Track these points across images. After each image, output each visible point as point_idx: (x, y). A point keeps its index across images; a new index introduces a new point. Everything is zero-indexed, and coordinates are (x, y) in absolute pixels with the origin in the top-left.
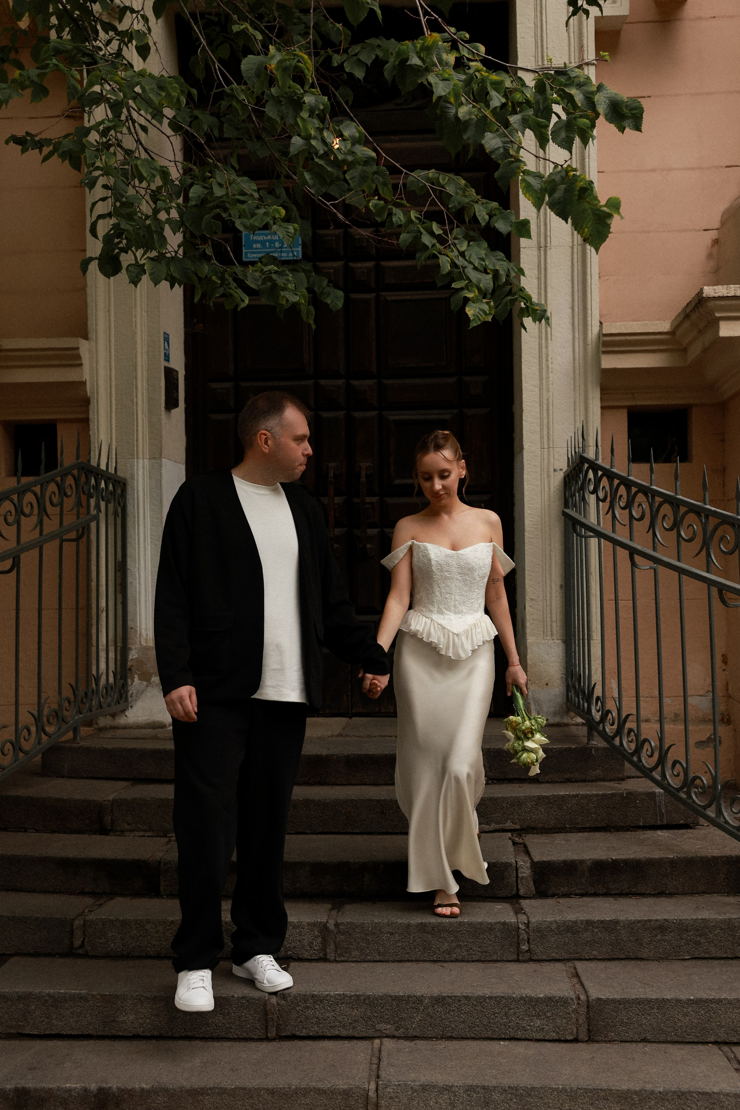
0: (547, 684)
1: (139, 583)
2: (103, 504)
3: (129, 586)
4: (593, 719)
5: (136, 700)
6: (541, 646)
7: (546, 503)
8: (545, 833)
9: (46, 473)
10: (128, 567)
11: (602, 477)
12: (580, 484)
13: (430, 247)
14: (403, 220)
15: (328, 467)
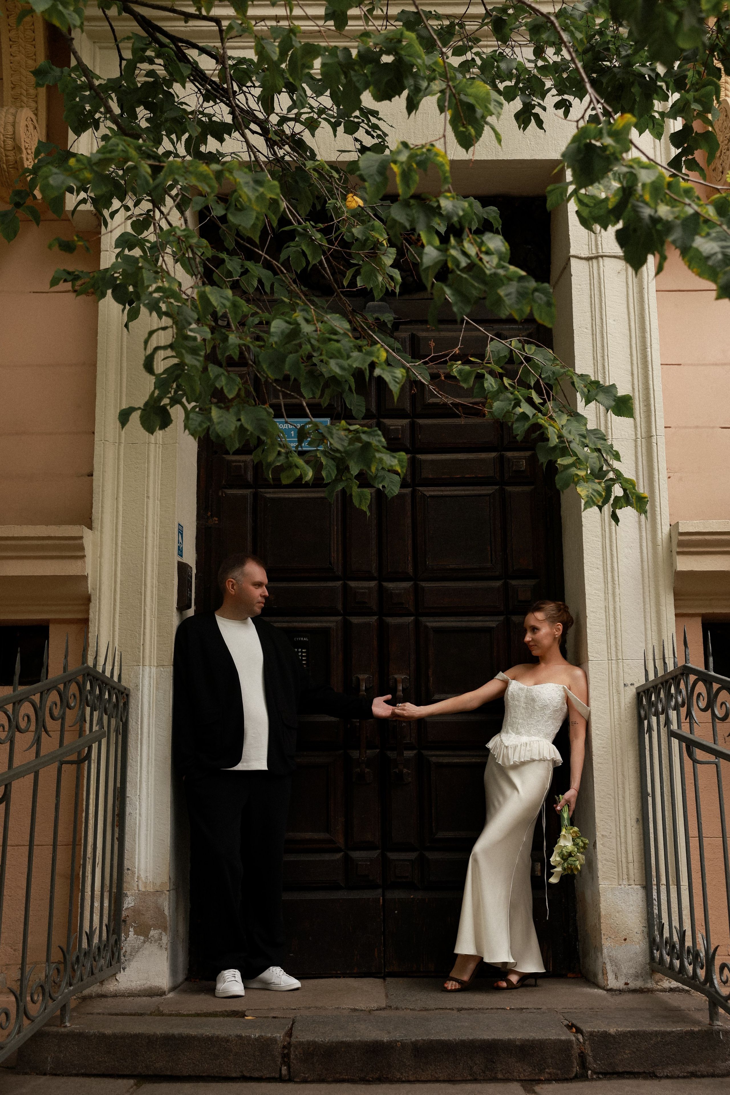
0: (625, 940)
1: (140, 815)
2: (105, 718)
3: (128, 817)
4: (717, 992)
5: (129, 960)
6: (617, 893)
7: (616, 723)
10: (128, 795)
11: (718, 691)
12: (680, 699)
13: (531, 417)
14: (495, 387)
15: (358, 679)
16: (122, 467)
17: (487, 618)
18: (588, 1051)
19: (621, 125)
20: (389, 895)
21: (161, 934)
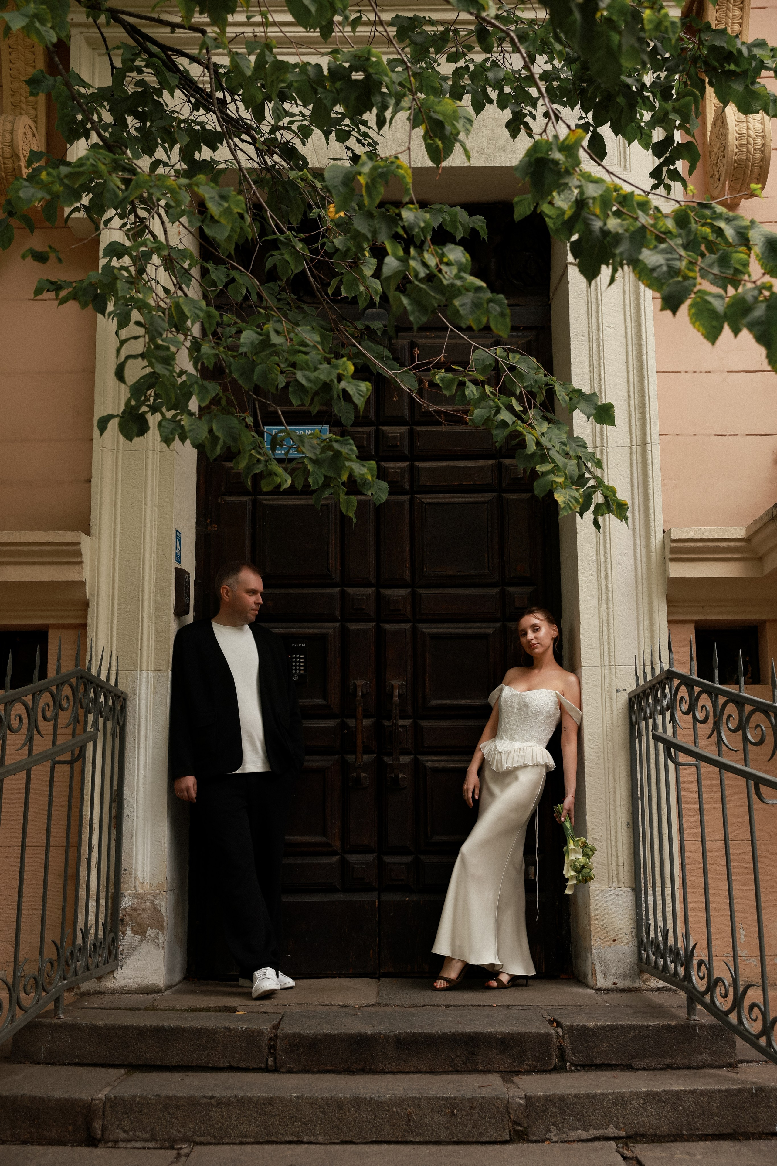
0: (614, 941)
1: (137, 817)
2: (101, 721)
3: (125, 819)
4: (694, 988)
5: (127, 958)
6: (607, 895)
7: (609, 728)
8: (657, 1142)
9: (39, 680)
10: (125, 797)
11: (700, 694)
12: (665, 703)
13: (510, 424)
14: (477, 394)
15: (355, 684)
16: (120, 474)
17: (484, 625)
18: (567, 1044)
19: (573, 140)
20: (385, 897)
21: (158, 933)
